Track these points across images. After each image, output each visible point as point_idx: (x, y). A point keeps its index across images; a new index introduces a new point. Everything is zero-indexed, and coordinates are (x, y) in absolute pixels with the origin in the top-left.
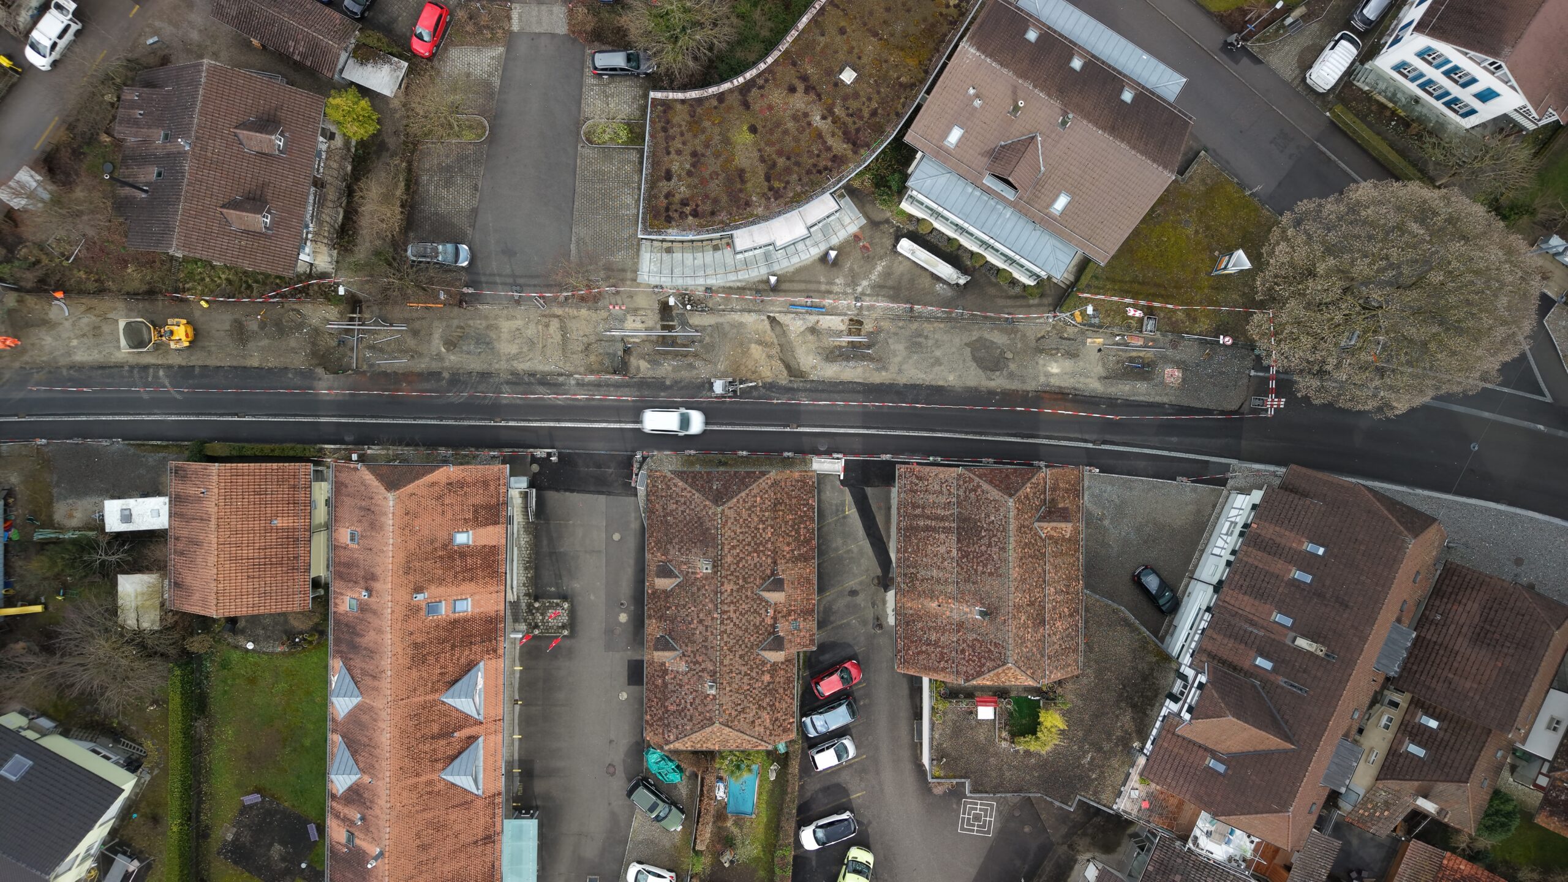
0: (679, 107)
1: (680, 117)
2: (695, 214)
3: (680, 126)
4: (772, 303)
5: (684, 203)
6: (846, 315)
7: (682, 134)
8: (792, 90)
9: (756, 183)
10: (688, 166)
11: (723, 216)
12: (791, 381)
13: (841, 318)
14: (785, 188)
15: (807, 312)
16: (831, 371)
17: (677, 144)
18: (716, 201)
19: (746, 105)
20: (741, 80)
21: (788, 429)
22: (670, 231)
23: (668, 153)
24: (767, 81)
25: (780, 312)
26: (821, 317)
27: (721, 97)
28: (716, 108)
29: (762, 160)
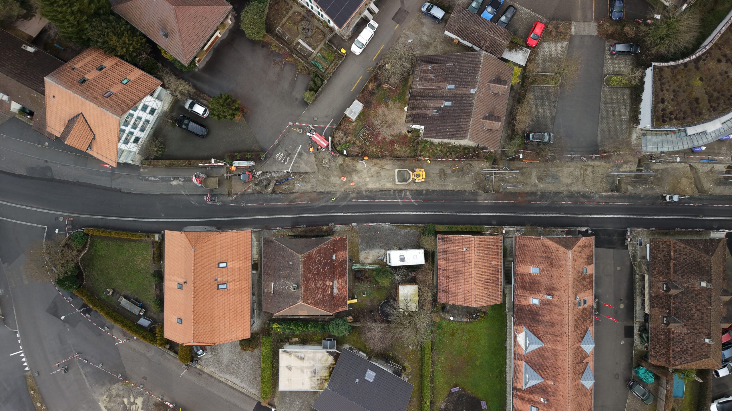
0: (666, 69)
1: (667, 74)
2: (676, 118)
3: (668, 78)
4: (692, 159)
5: (671, 113)
6: (727, 164)
7: (668, 82)
8: (719, 61)
9: (704, 103)
10: (672, 97)
11: (689, 119)
12: (700, 195)
13: (724, 165)
14: (718, 106)
15: (708, 163)
16: (720, 190)
17: (666, 86)
18: (685, 113)
19: (698, 69)
20: (694, 57)
21: (699, 218)
22: (665, 126)
23: (662, 91)
24: (707, 57)
25: (695, 163)
26: (715, 165)
27: (685, 65)
28: (683, 70)
29: (706, 93)
